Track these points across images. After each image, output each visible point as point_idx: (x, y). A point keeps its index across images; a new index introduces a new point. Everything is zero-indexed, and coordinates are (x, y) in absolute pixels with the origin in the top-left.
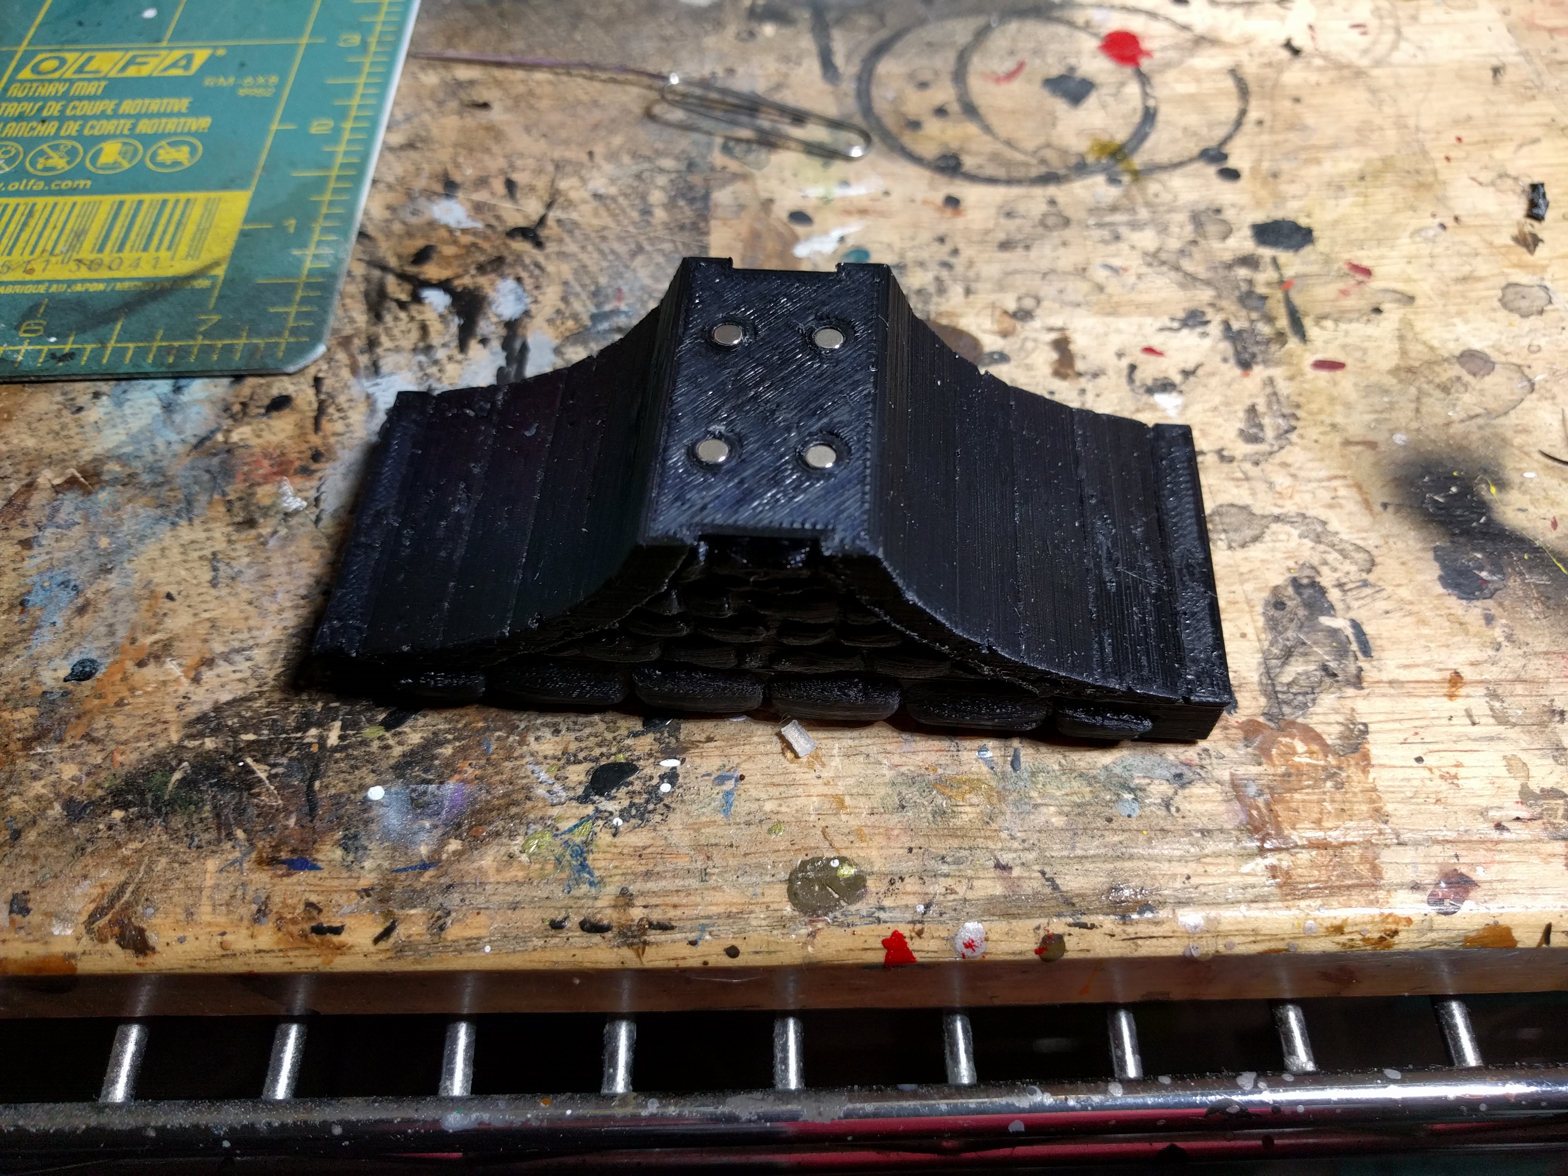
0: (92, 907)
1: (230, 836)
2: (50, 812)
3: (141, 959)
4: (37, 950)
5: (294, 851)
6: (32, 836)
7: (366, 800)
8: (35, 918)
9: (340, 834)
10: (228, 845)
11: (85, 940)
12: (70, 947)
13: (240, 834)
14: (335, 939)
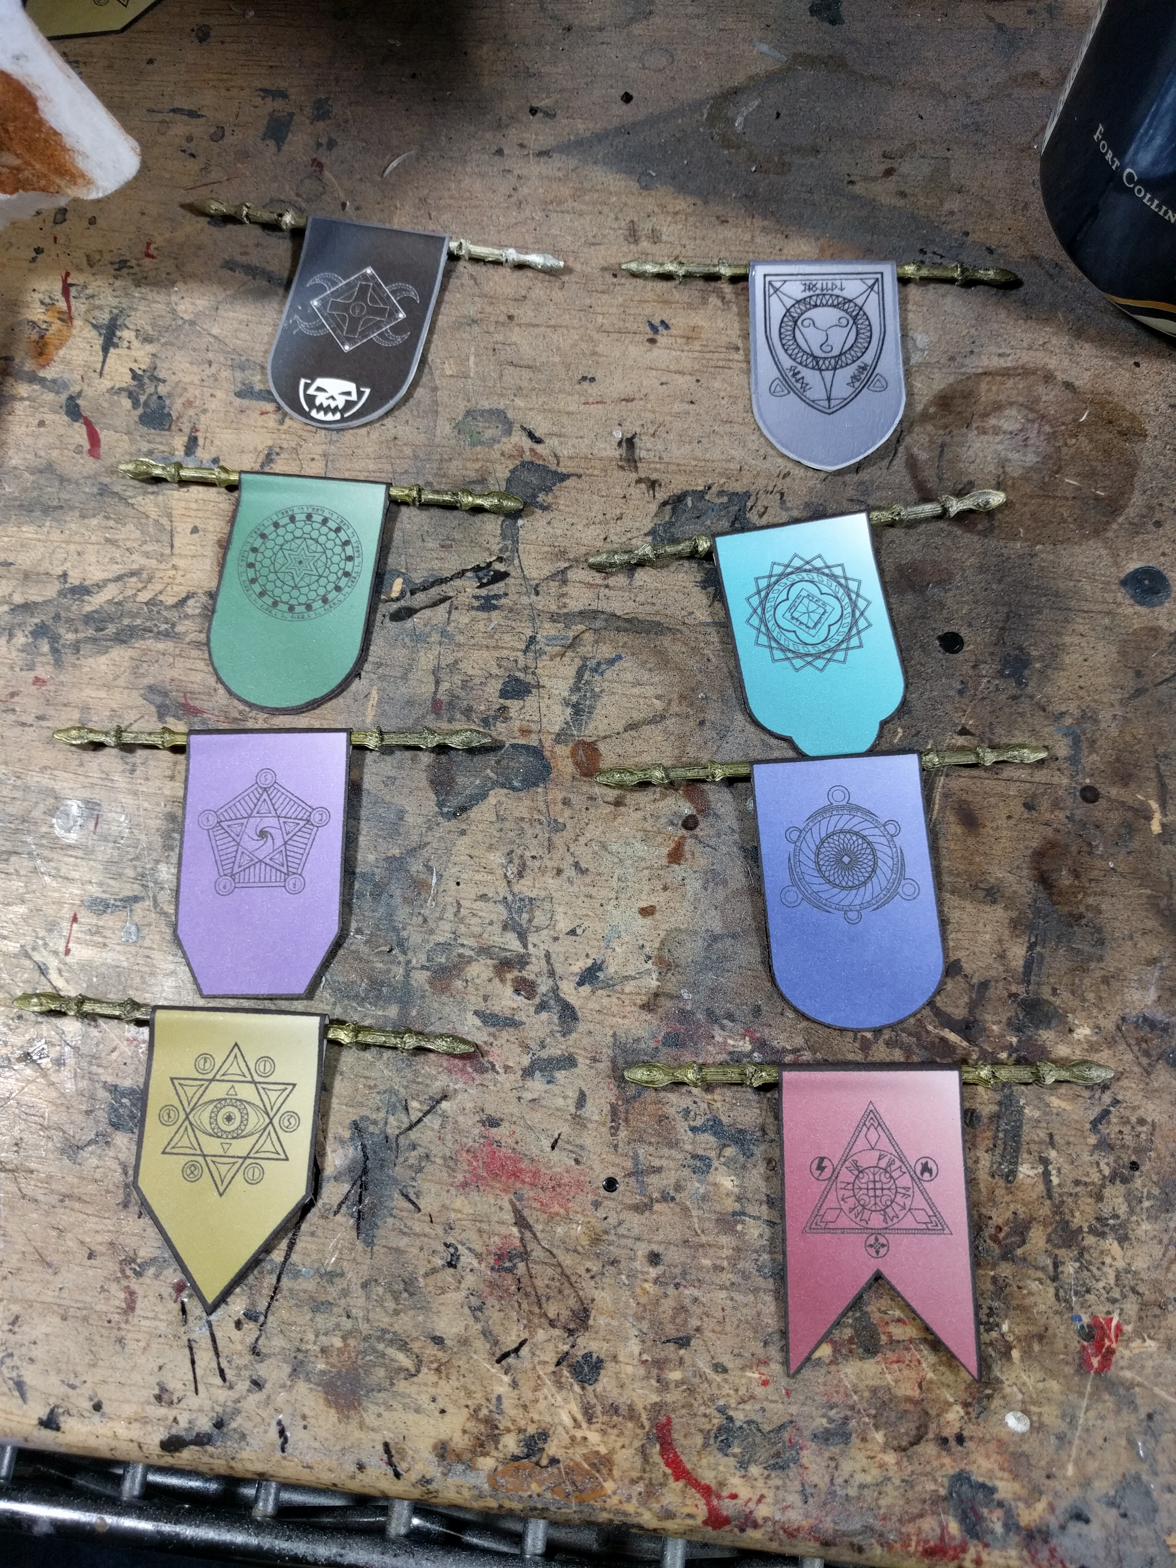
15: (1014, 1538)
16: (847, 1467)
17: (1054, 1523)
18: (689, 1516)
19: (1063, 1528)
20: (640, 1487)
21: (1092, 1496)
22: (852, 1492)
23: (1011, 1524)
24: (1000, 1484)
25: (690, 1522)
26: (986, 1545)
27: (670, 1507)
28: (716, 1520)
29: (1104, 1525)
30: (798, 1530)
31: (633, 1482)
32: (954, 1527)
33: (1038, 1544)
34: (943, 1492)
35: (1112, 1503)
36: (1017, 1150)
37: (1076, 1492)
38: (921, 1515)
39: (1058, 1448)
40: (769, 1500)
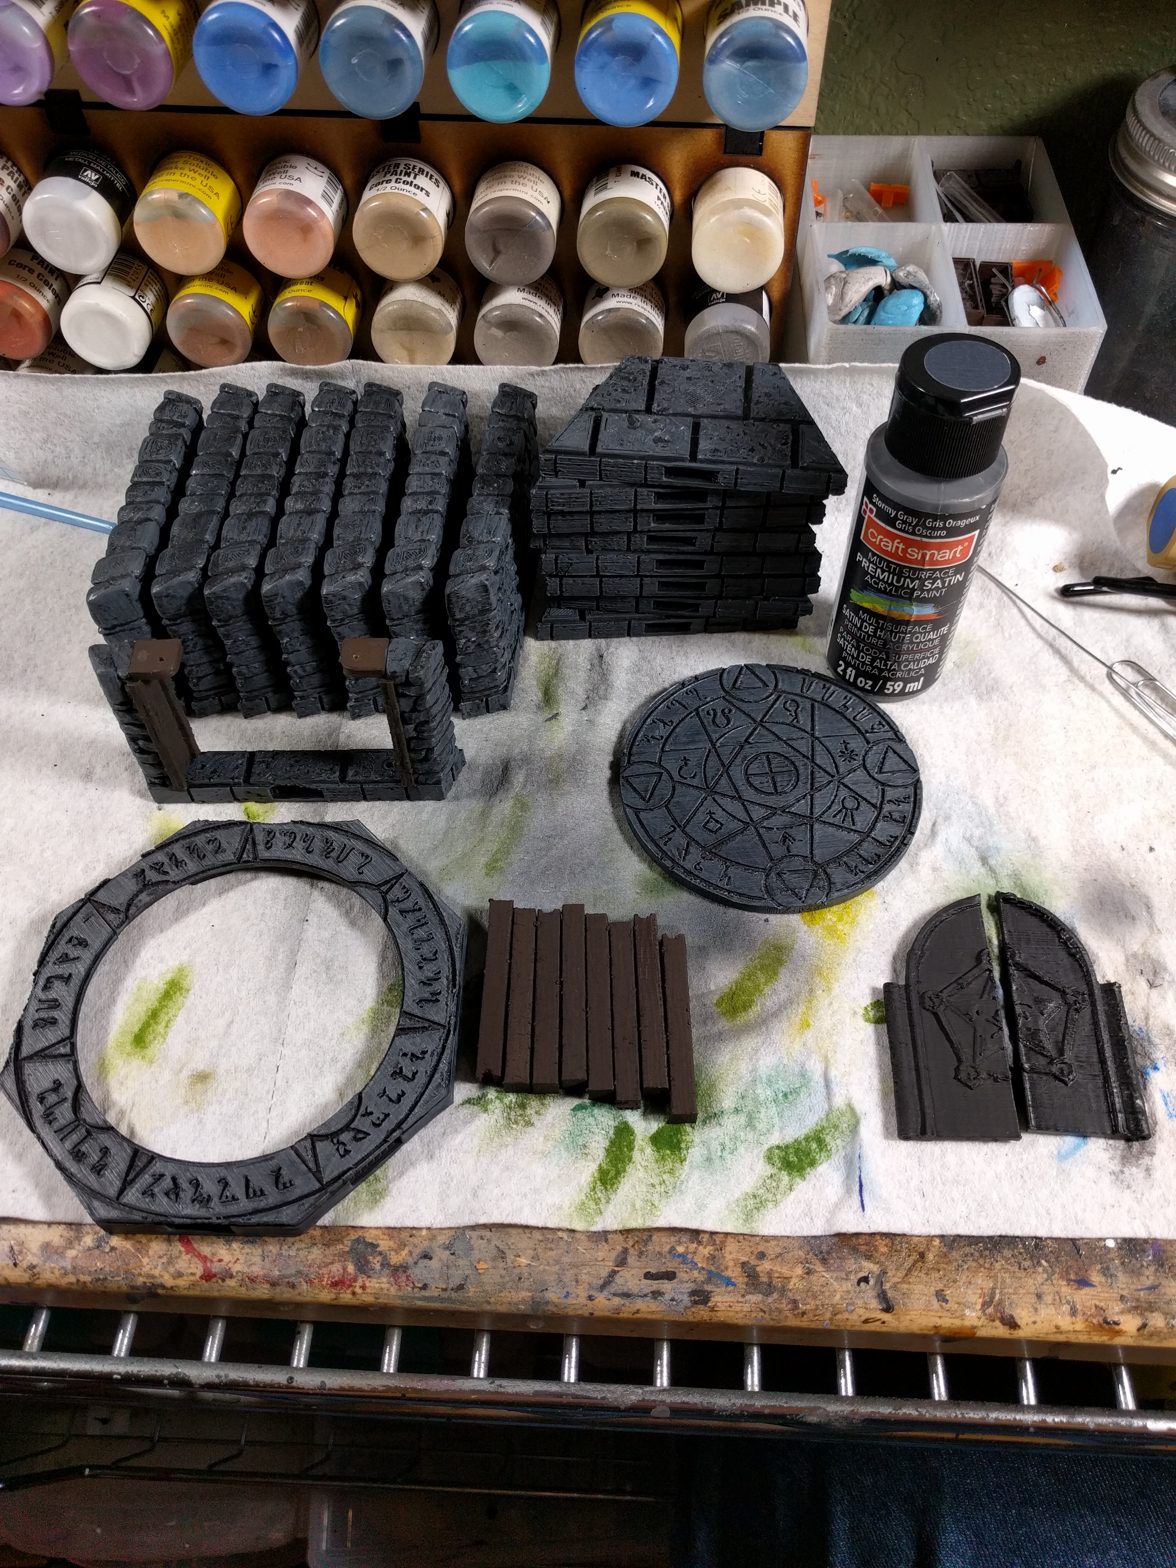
0: (981, 1300)
1: (1039, 1263)
2: (935, 1243)
3: (1012, 1331)
4: (957, 1323)
5: (1077, 1274)
6: (930, 1256)
7: (1105, 1247)
8: (952, 1305)
9: (1099, 1267)
10: (1040, 1269)
11: (983, 1318)
12: (975, 1323)
13: (1043, 1262)
14: (1117, 1327)
15: (386, 1271)
17: (410, 1261)
18: (193, 1274)
19: (416, 1263)
20: (164, 1260)
21: (435, 1245)
23: (385, 1264)
24: (381, 1242)
25: (192, 1278)
26: (369, 1277)
27: (182, 1270)
28: (208, 1276)
29: (441, 1260)
30: (256, 1277)
31: (160, 1257)
32: (351, 1268)
33: (400, 1274)
34: (347, 1249)
35: (447, 1248)
37: (426, 1243)
38: (332, 1263)
40: (241, 1261)
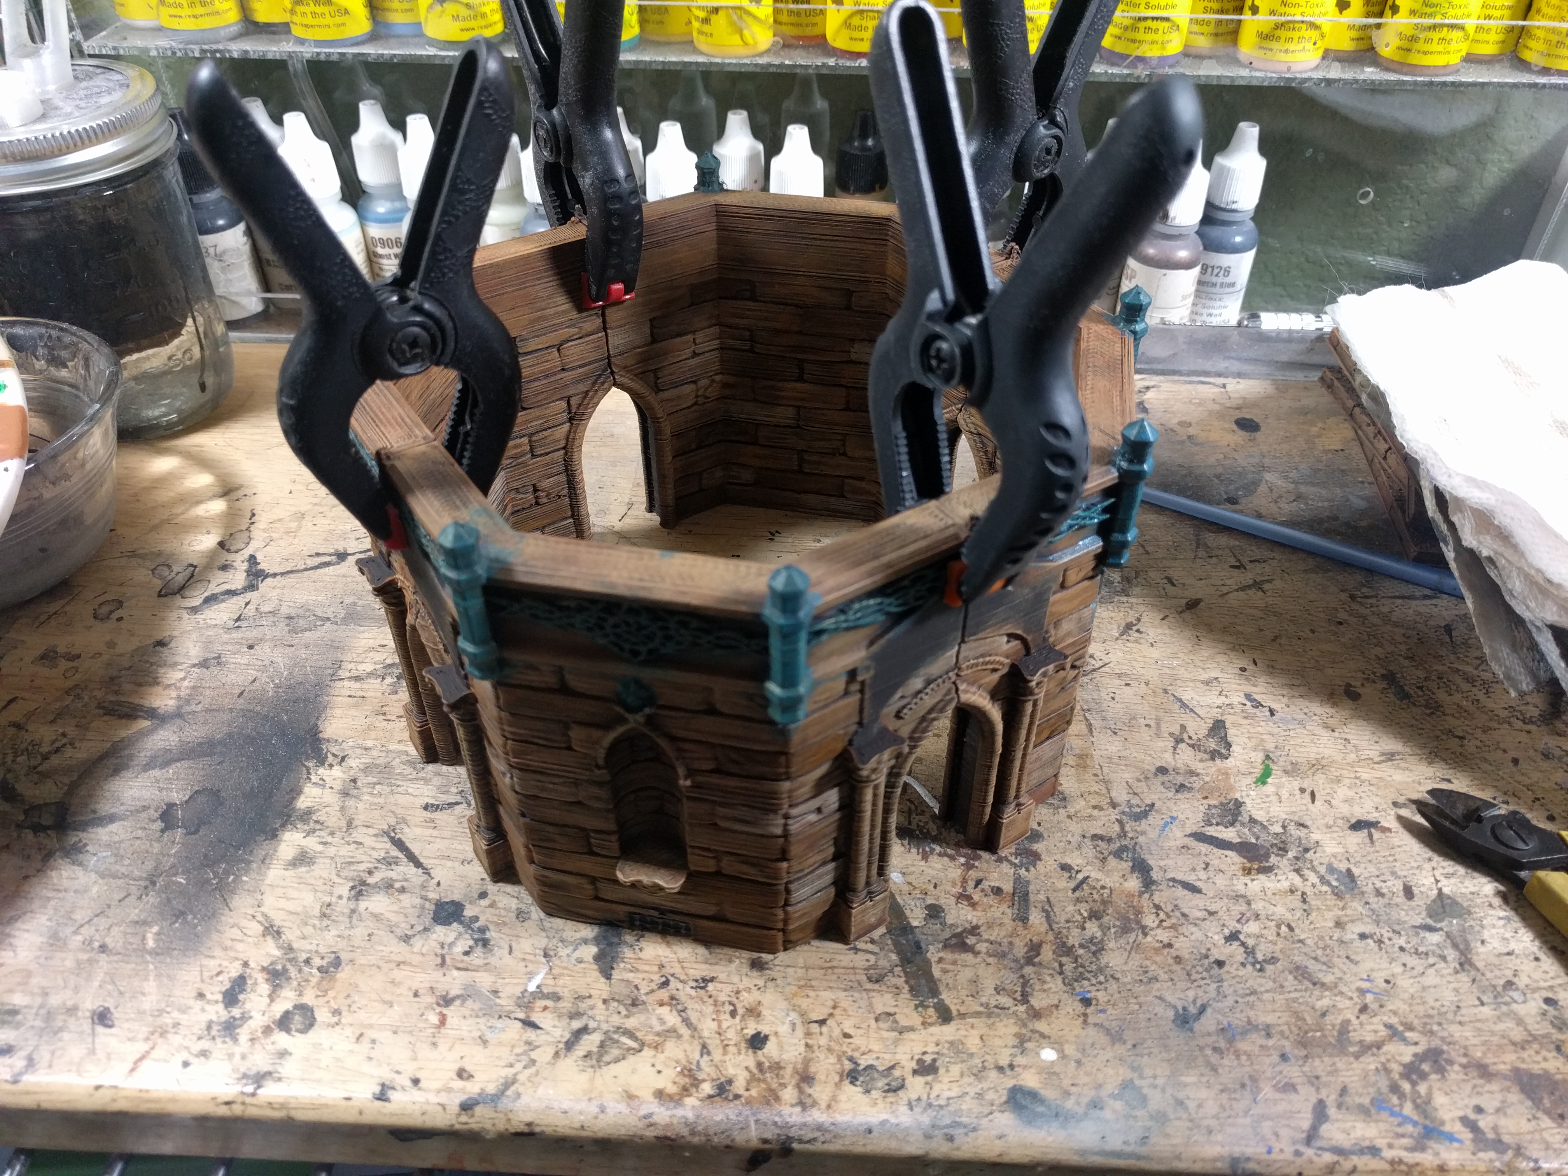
16: (937, 1088)
19: (1086, 1114)
21: (1104, 1093)
22: (942, 1102)
24: (1043, 1091)
29: (1114, 1111)
30: (907, 1129)
34: (1004, 1098)
35: (1117, 1097)
36: (1027, 908)
37: (1093, 1093)
39: (1077, 1068)
